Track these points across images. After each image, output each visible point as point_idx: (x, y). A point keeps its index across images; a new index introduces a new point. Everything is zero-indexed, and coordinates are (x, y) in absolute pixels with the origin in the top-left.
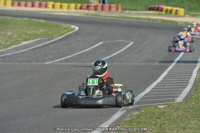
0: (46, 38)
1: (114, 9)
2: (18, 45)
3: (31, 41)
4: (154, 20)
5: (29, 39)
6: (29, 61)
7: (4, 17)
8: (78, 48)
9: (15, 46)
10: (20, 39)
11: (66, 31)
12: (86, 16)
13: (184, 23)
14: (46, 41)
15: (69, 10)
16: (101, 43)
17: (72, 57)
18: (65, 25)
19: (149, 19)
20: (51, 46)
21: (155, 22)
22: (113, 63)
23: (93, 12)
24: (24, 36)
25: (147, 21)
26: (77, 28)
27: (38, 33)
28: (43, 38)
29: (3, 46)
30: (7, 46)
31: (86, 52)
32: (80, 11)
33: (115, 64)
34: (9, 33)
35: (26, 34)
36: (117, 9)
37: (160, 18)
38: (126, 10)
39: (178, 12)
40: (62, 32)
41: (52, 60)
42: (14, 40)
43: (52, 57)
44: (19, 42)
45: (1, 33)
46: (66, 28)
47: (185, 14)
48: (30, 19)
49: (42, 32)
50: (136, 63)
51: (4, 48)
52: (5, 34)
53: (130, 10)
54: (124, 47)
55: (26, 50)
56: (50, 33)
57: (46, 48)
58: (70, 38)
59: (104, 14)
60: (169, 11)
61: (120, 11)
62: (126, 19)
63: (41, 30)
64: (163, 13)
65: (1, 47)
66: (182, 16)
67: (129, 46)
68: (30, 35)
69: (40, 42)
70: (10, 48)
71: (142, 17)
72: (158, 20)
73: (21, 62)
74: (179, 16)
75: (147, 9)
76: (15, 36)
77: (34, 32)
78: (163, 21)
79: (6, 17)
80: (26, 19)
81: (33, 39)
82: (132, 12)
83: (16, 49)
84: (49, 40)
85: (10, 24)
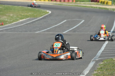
0: (33, 18)
1: (71, 1)
2: (17, 22)
3: (24, 19)
4: (95, 7)
5: (23, 18)
6: (26, 31)
7: (7, 5)
8: (52, 23)
9: (16, 22)
10: (18, 18)
11: (44, 13)
12: (55, 5)
13: (112, 9)
14: (33, 19)
15: (45, 2)
16: (65, 21)
17: (50, 29)
18: (43, 10)
19: (92, 7)
20: (36, 22)
21: (95, 9)
22: (75, 32)
23: (59, 3)
24: (20, 16)
25: (91, 8)
26: (50, 12)
27: (28, 14)
28: (31, 18)
29: (8, 22)
30: (11, 22)
31: (58, 26)
32: (51, 2)
33: (77, 33)
34: (11, 15)
35: (21, 15)
36: (73, 1)
37: (98, 6)
38: (78, 1)
39: (108, 3)
40: (42, 14)
41: (39, 31)
42: (14, 19)
43: (38, 29)
44: (17, 20)
45: (7, 15)
46: (44, 12)
47: (112, 4)
48: (23, 7)
49: (30, 14)
50: (88, 33)
51: (9, 23)
52: (9, 15)
53: (80, 1)
54: (79, 23)
55: (22, 25)
56: (35, 15)
57: (34, 23)
58: (47, 18)
59: (65, 4)
60: (103, 2)
61: (74, 2)
62: (78, 7)
63: (30, 13)
64: (99, 3)
65: (7, 23)
66: (110, 5)
67: (82, 22)
68: (23, 16)
69: (29, 20)
70: (12, 23)
71: (88, 5)
72: (97, 7)
73: (22, 32)
74: (108, 5)
75: (90, 1)
76: (15, 17)
77: (26, 14)
78: (100, 8)
79: (9, 5)
80: (20, 6)
81: (25, 18)
82: (81, 3)
83: (17, 24)
84: (35, 19)
85: (11, 9)
